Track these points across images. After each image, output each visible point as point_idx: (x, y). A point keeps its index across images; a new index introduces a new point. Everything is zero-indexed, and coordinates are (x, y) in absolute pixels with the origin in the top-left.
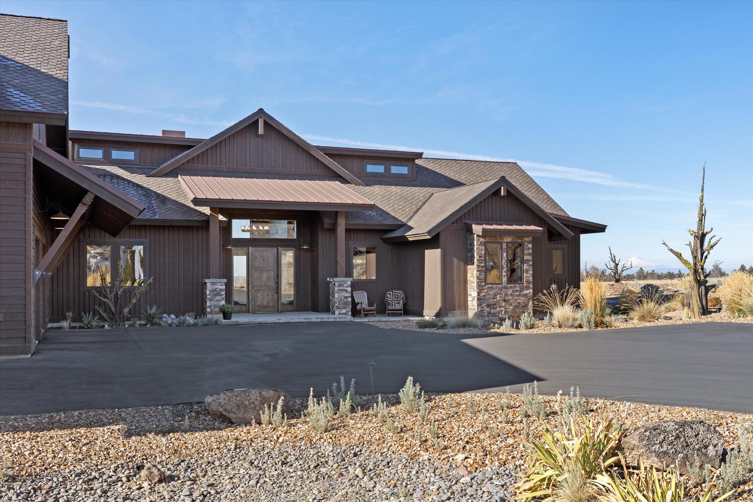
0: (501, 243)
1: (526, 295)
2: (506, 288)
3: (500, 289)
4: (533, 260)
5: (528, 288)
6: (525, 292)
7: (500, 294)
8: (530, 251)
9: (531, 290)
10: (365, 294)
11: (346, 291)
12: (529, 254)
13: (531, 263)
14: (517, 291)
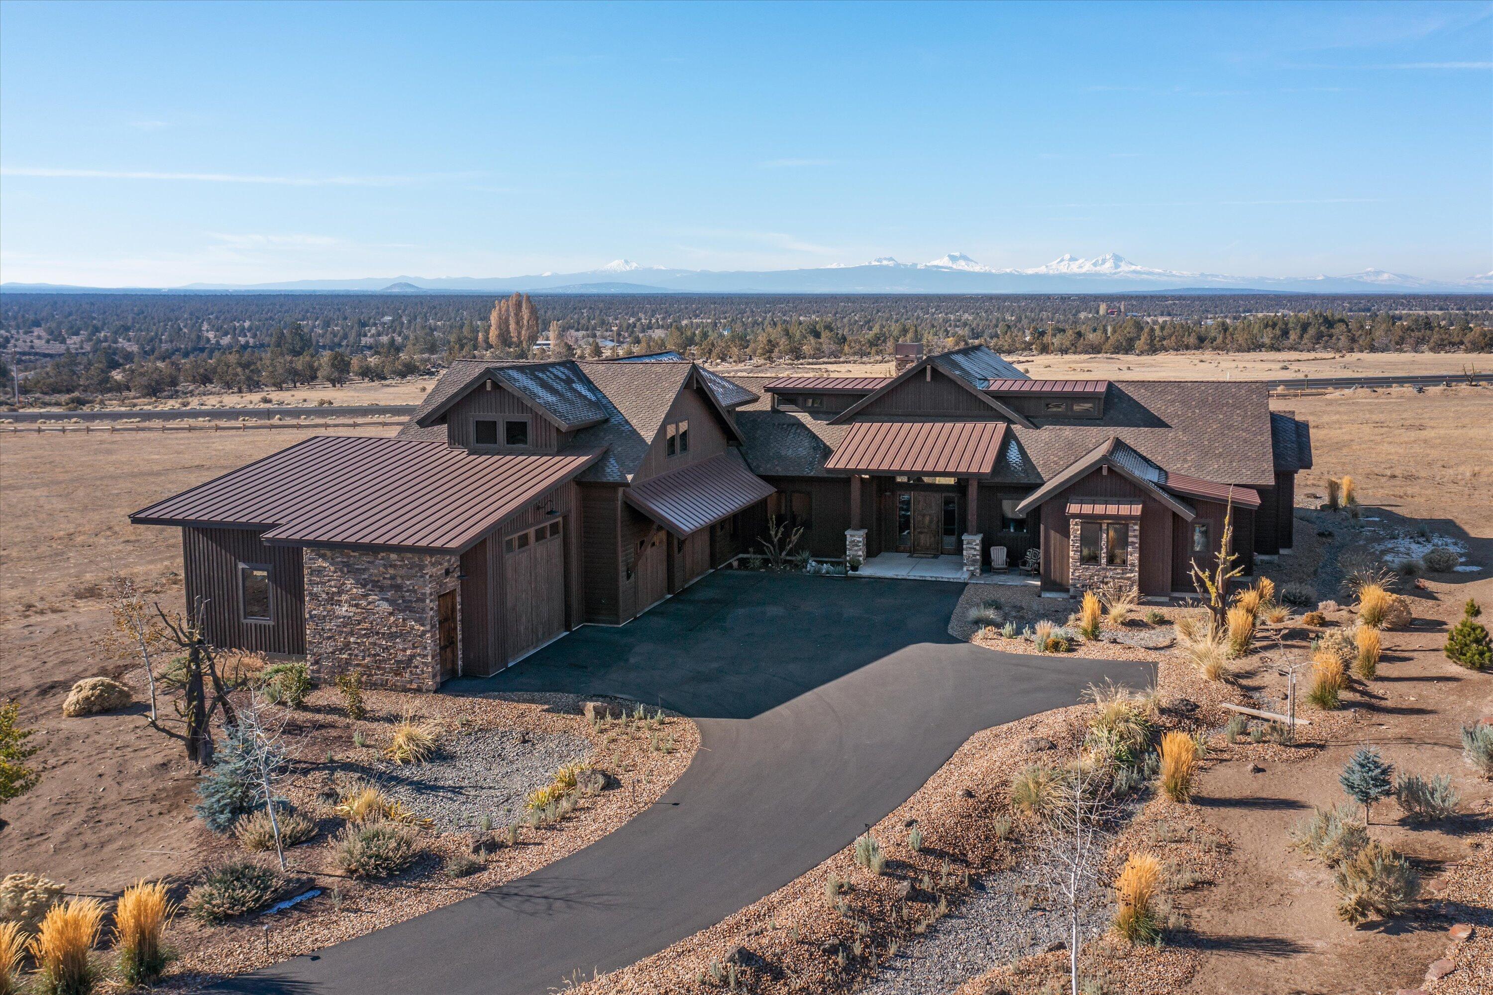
0: (1101, 524)
1: (1129, 579)
2: (1104, 569)
3: (1098, 571)
4: (1140, 544)
5: (1132, 571)
6: (1128, 575)
7: (1098, 575)
8: (1137, 533)
9: (1137, 574)
10: (1005, 549)
11: (975, 549)
12: (1135, 536)
13: (1137, 545)
14: (1118, 574)
